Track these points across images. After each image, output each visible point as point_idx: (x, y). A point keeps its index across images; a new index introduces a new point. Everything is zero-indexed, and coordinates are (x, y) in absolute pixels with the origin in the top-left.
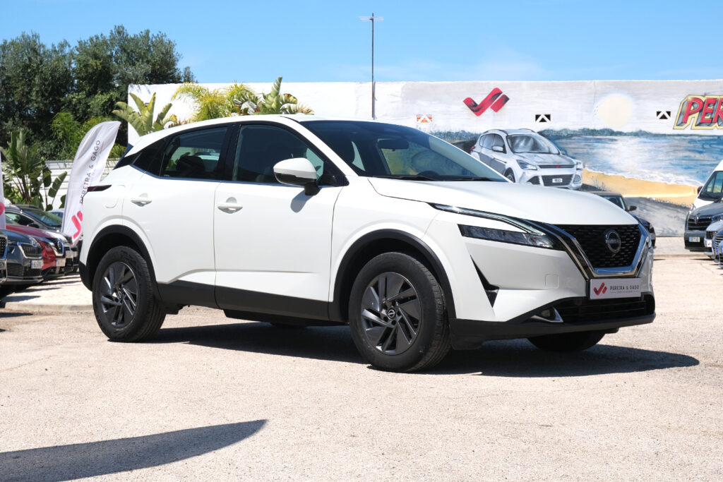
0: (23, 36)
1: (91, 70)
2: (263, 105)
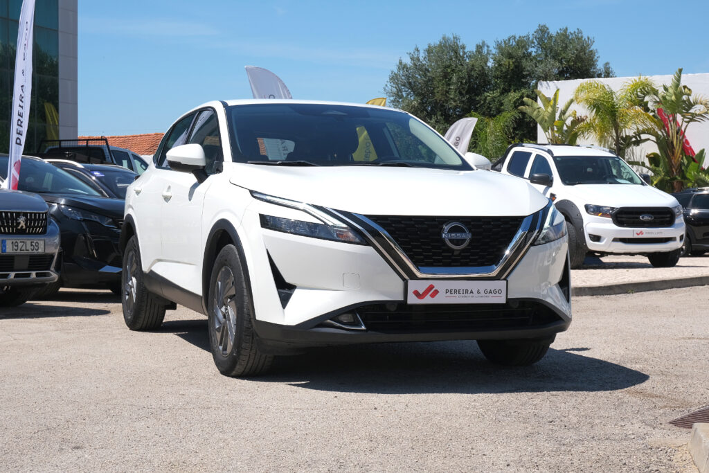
0: (444, 38)
1: (504, 70)
2: (664, 98)
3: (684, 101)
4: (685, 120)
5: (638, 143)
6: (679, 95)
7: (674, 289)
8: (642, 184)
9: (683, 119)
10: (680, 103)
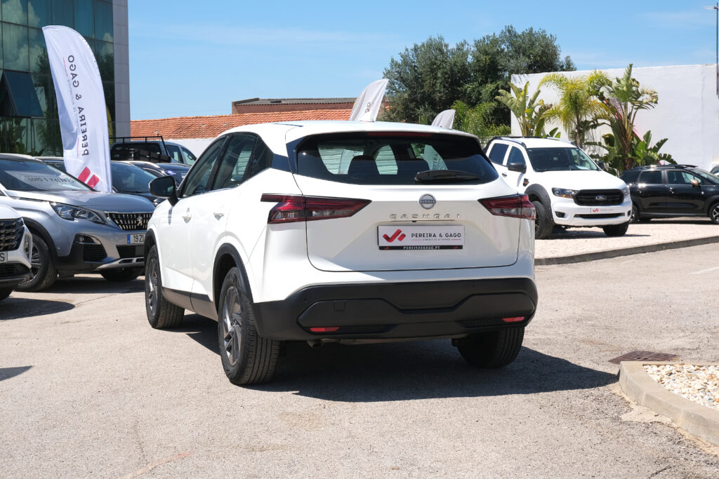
1: (482, 65)
2: (617, 89)
3: (634, 92)
4: (635, 107)
5: (595, 126)
6: (629, 86)
7: (622, 257)
8: (598, 170)
9: (633, 107)
10: (630, 93)
